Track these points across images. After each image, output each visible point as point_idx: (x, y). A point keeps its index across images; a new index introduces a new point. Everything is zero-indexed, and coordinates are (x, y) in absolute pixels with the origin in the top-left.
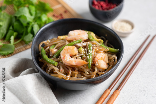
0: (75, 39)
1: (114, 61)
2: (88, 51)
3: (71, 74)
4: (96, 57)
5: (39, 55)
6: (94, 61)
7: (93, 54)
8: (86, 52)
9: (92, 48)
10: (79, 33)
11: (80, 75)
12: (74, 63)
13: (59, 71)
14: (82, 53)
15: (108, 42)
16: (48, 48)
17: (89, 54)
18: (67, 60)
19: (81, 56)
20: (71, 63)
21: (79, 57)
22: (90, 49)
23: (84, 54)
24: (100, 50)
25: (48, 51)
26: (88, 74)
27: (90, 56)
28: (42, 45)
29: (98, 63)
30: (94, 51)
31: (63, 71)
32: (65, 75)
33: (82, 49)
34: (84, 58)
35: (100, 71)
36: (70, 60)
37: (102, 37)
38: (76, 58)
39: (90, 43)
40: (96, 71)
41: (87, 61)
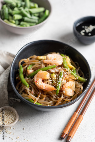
0: (50, 64)
1: (80, 89)
2: (59, 78)
3: (40, 96)
4: (64, 84)
5: (18, 70)
6: (62, 89)
7: (62, 82)
8: (57, 79)
9: (63, 76)
10: (56, 57)
11: (48, 99)
12: (44, 88)
13: (30, 92)
14: (54, 79)
15: (80, 69)
16: (27, 66)
17: (59, 81)
18: (39, 84)
19: (52, 82)
20: (41, 87)
21: (50, 82)
22: (61, 77)
23: (55, 80)
24: (70, 78)
25: (26, 69)
26: (54, 99)
27: (59, 84)
28: (22, 61)
29: (65, 91)
30: (64, 79)
31: (34, 92)
32: (35, 97)
33: (54, 75)
34: (54, 84)
35: (66, 98)
36: (41, 84)
37: (76, 62)
38: (47, 83)
39: (63, 70)
40: (62, 97)
41: (56, 87)
